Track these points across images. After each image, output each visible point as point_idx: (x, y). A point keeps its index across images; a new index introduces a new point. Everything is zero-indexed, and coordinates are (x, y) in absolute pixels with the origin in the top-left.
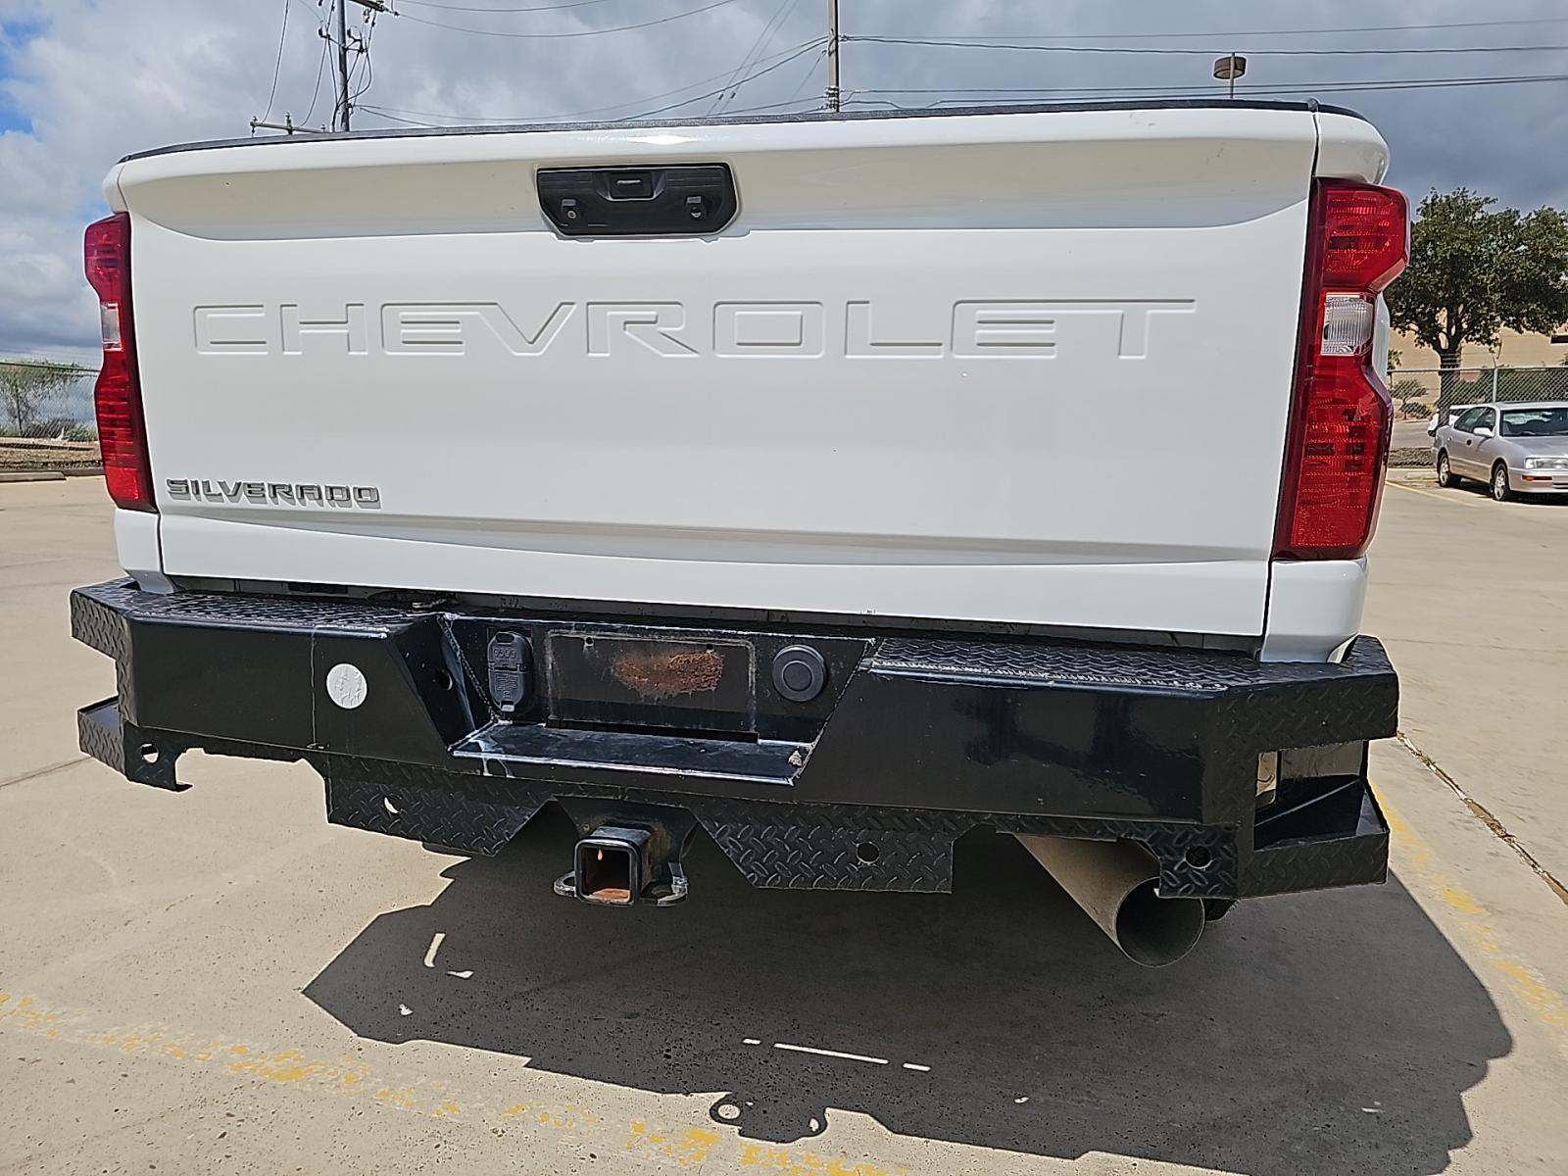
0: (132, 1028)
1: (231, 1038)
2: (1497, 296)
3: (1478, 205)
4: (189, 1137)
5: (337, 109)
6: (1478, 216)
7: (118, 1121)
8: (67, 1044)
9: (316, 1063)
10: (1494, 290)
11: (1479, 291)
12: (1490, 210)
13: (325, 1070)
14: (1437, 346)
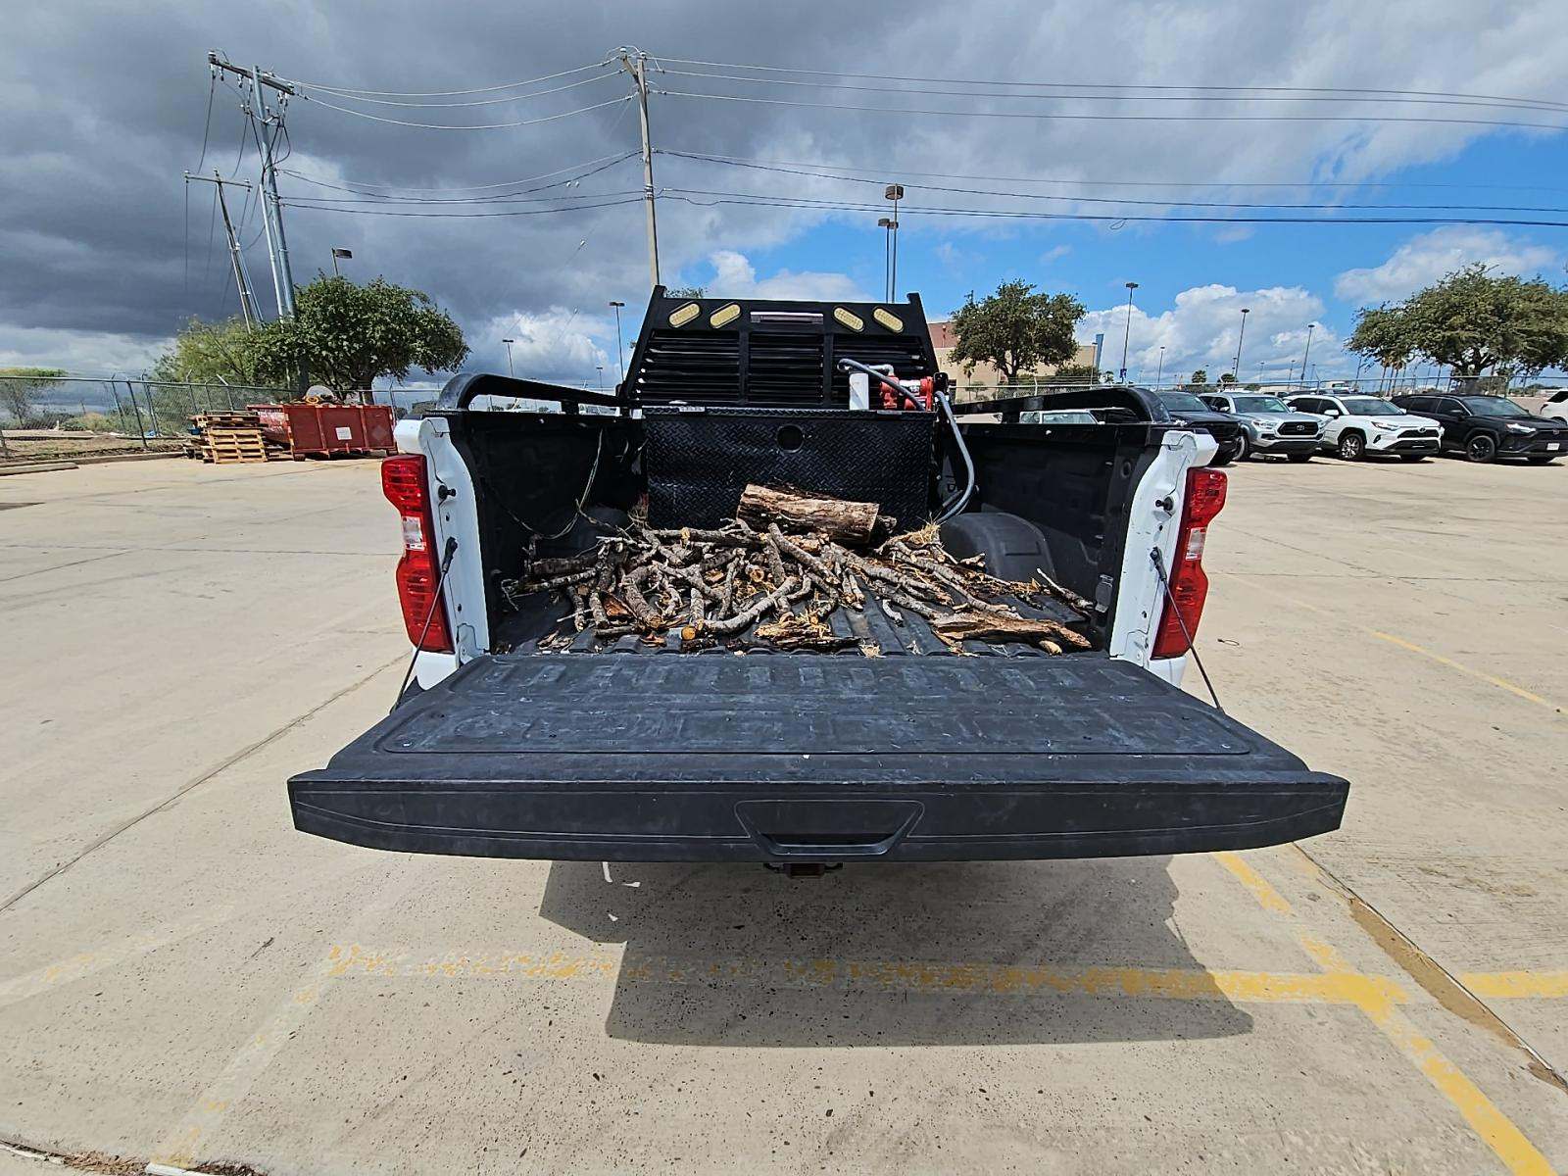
0: (443, 957)
1: (514, 952)
2: (1037, 345)
3: (1027, 289)
4: (530, 1029)
5: (264, 170)
6: (1027, 296)
7: (476, 1027)
8: (406, 977)
9: (578, 960)
10: (1036, 342)
11: (1028, 341)
12: (1033, 293)
13: (587, 963)
14: (1006, 371)
